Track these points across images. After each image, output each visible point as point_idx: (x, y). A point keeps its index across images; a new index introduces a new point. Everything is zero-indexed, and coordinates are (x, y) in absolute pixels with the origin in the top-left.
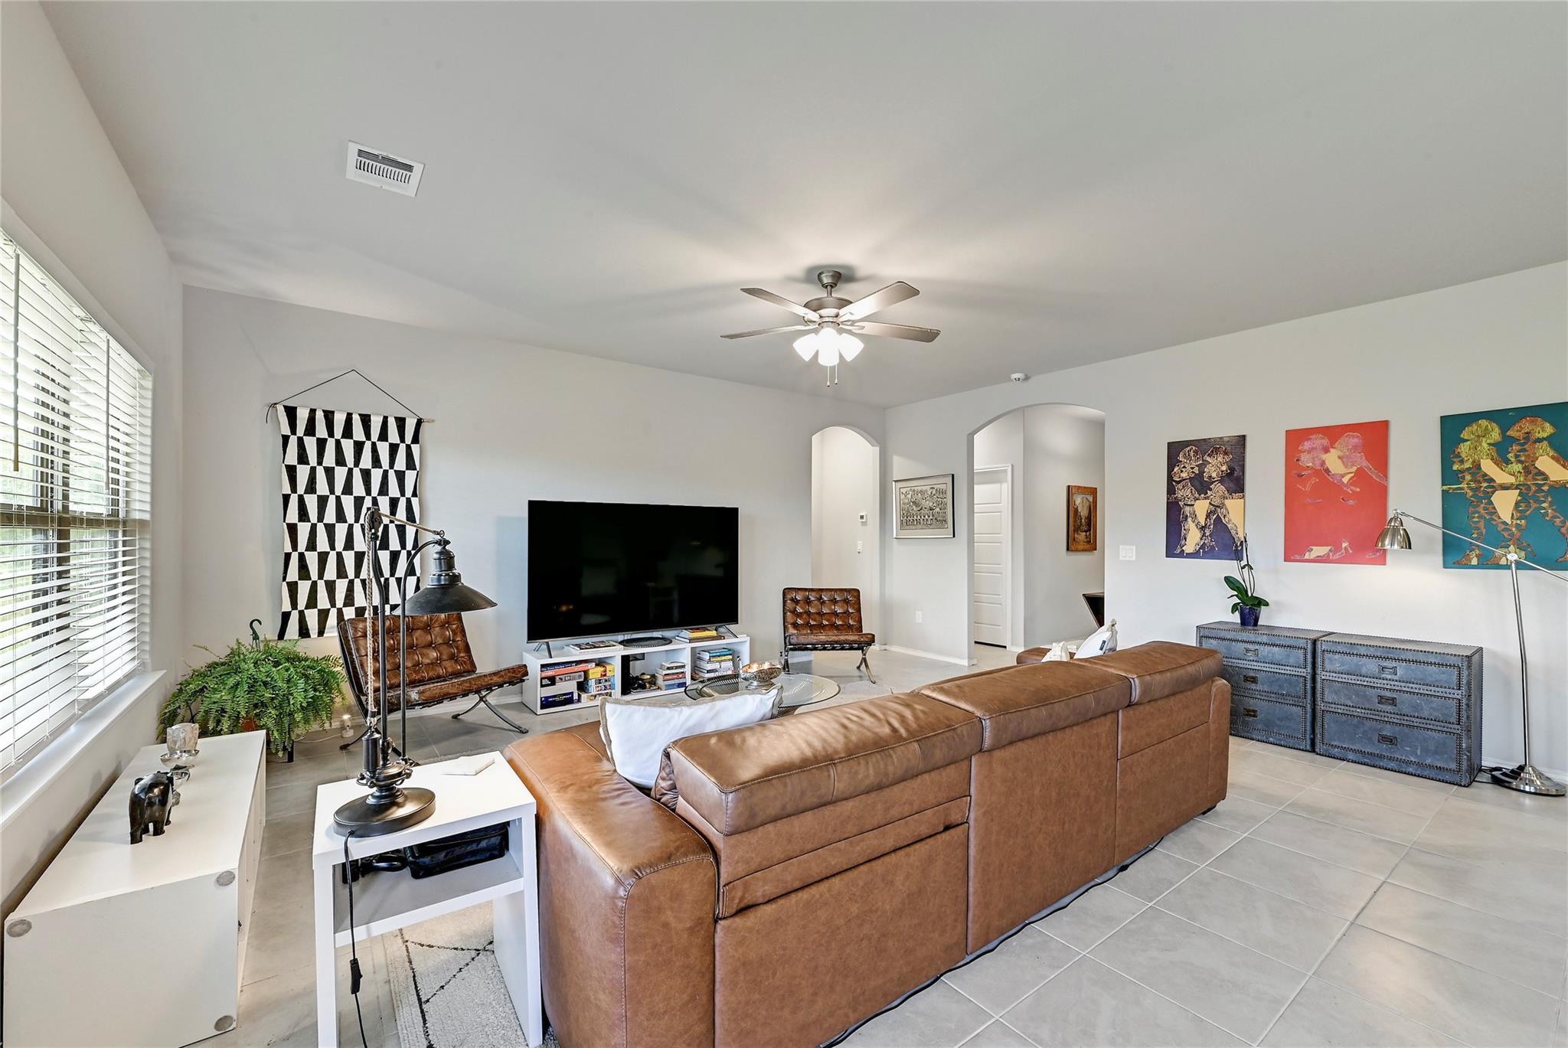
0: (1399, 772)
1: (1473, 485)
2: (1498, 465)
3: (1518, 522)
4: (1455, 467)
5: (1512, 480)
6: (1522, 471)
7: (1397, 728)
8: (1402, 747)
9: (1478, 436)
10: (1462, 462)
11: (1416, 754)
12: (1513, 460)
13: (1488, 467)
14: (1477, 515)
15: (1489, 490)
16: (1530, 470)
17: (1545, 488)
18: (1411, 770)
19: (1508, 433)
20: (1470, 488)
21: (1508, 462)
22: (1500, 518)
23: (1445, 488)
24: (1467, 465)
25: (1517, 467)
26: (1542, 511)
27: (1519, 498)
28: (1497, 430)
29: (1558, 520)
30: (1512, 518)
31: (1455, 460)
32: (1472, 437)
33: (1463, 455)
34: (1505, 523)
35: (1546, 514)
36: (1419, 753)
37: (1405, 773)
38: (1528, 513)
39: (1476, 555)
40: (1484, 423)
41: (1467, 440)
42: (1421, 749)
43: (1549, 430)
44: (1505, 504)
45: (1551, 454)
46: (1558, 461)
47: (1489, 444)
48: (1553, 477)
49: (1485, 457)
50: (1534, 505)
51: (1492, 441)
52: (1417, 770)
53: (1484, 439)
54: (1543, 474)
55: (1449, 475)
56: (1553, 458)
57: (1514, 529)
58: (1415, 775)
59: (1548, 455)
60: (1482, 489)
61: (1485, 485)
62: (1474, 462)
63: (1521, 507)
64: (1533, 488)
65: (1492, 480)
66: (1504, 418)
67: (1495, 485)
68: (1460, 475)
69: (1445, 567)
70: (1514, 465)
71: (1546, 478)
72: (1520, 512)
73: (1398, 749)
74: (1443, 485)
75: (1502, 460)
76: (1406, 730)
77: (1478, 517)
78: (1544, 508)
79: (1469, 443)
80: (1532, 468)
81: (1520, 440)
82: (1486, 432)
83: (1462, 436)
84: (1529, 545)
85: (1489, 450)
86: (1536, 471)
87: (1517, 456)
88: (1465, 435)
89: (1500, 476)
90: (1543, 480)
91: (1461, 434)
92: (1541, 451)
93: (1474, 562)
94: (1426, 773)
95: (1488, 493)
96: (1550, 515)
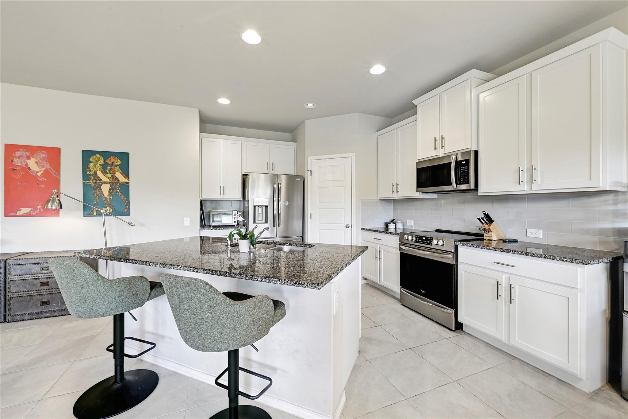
0: (51, 317)
1: (94, 181)
2: (103, 174)
3: (110, 197)
4: (88, 173)
5: (107, 180)
6: (111, 177)
7: (50, 296)
8: (52, 305)
9: (96, 161)
10: (90, 171)
11: (59, 306)
12: (108, 172)
13: (100, 174)
14: (96, 194)
15: (100, 184)
16: (114, 177)
17: (118, 184)
18: (56, 314)
19: (107, 161)
20: (93, 183)
21: (106, 173)
22: (104, 195)
23: (84, 181)
24: (92, 173)
25: (110, 175)
26: (118, 193)
27: (110, 188)
28: (103, 159)
29: (122, 197)
30: (108, 196)
31: (88, 170)
32: (94, 161)
33: (91, 168)
34: (105, 197)
35: (118, 195)
36: (60, 305)
37: (54, 317)
38: (113, 194)
39: (96, 211)
40: (98, 155)
41: (92, 162)
42: (60, 303)
43: (118, 162)
44: (105, 189)
45: (120, 171)
46: (122, 174)
47: (100, 165)
48: (121, 181)
49: (98, 170)
50: (115, 191)
51: (101, 164)
52: (58, 314)
53: (98, 163)
54: (118, 179)
55: (85, 176)
56: (120, 173)
57: (109, 200)
58: (58, 316)
59: (119, 171)
60: (98, 183)
61: (99, 181)
62: (94, 171)
63: (111, 191)
64: (115, 184)
65: (101, 180)
66: (106, 155)
67: (102, 182)
68: (89, 177)
69: (84, 216)
70: (108, 174)
71: (118, 181)
72: (110, 193)
73: (50, 306)
74: (83, 180)
75: (104, 173)
76: (54, 296)
77: (96, 195)
78: (118, 192)
79: (93, 163)
80: (114, 176)
81: (110, 165)
82: (99, 160)
83: (90, 160)
85: (100, 167)
86: (115, 177)
87: (109, 171)
88: (91, 159)
89: (104, 179)
90: (117, 181)
91: (89, 159)
92: (117, 170)
93: (95, 214)
94: (63, 313)
95: (100, 185)
96: (120, 195)
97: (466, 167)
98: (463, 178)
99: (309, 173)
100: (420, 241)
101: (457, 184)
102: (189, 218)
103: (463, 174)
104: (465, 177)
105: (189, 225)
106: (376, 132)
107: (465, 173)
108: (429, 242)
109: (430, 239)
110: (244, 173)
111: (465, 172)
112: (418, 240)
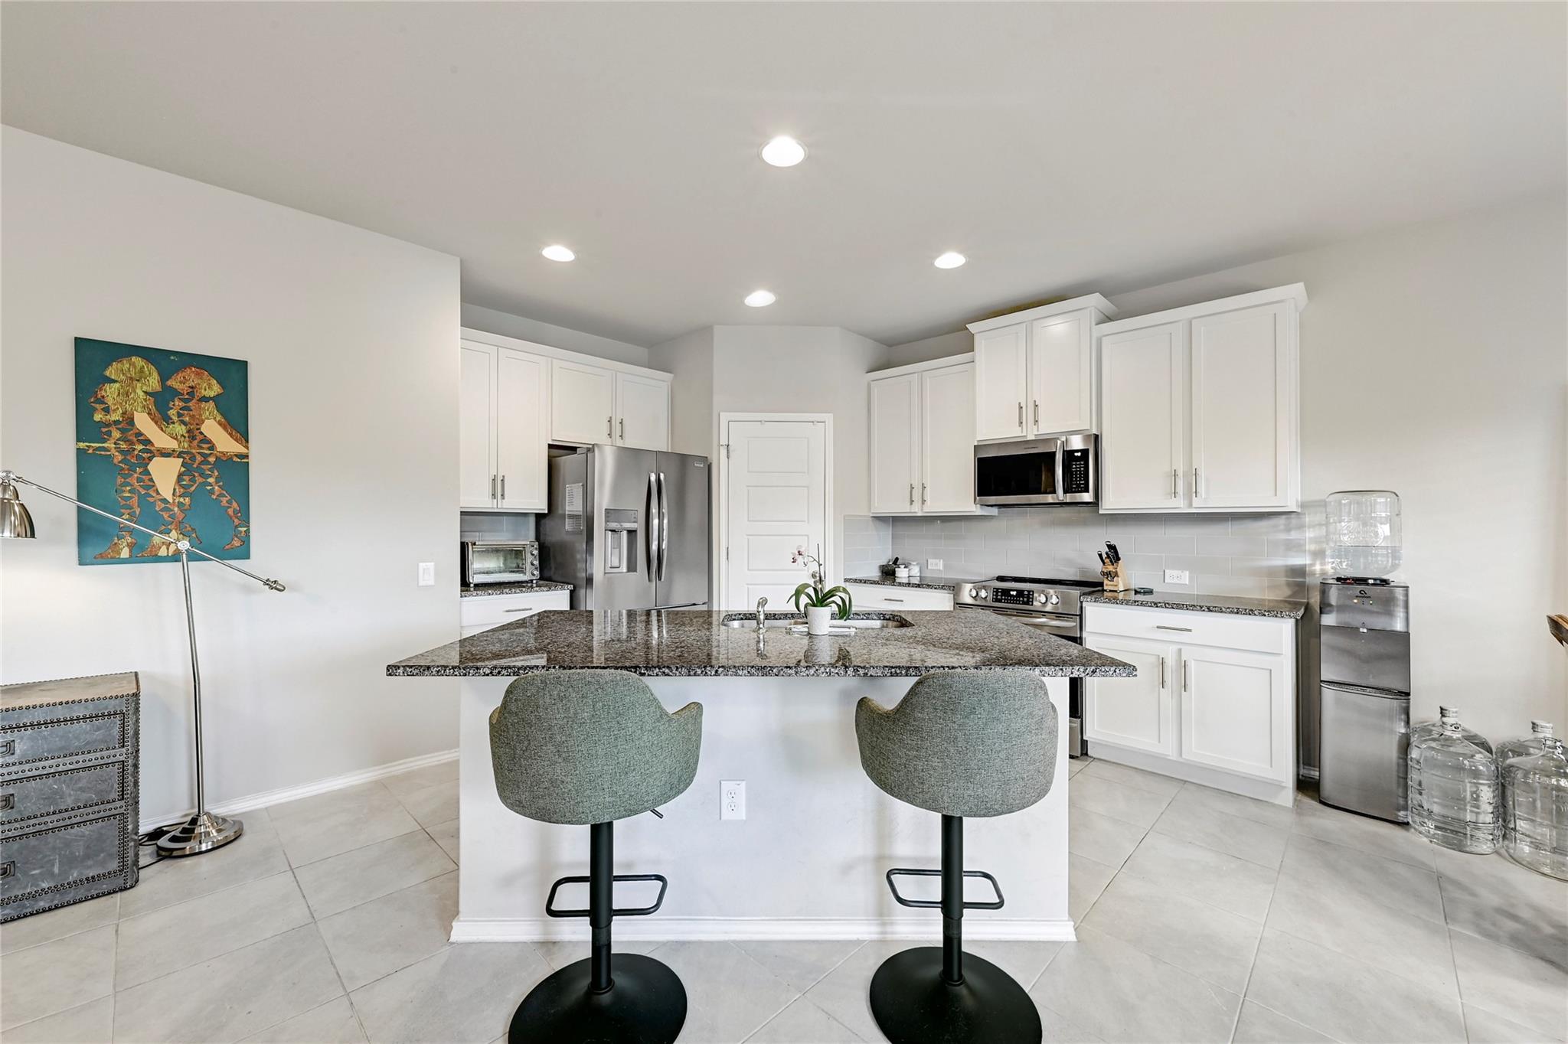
0: (19, 918)
1: (123, 446)
2: (156, 423)
3: (182, 500)
4: (98, 417)
5: (173, 444)
6: (186, 435)
7: (15, 846)
8: (25, 874)
9: (131, 379)
10: (107, 410)
11: (52, 875)
12: (175, 418)
13: (144, 423)
14: (128, 488)
15: (145, 455)
16: (194, 434)
17: (212, 459)
18: (42, 904)
19: (169, 383)
20: (121, 451)
21: (168, 420)
22: (158, 493)
23: (82, 445)
24: (115, 417)
25: (180, 429)
26: (209, 488)
27: (183, 469)
28: (155, 375)
29: (224, 500)
30: (174, 495)
31: (97, 406)
32: (122, 377)
33: (110, 401)
34: (164, 501)
35: (212, 492)
36: (56, 870)
37: (32, 914)
38: (193, 488)
39: (128, 545)
40: (137, 361)
41: (114, 381)
42: (60, 861)
43: (215, 389)
44: (165, 474)
45: (218, 419)
46: (225, 428)
47: (145, 392)
48: (220, 448)
49: (139, 410)
50: (199, 480)
51: (149, 390)
52: (52, 901)
53: (139, 385)
54: (209, 442)
55: (86, 427)
56: (220, 423)
57: (176, 509)
58: (50, 909)
59: (215, 419)
60: (136, 453)
61: (140, 447)
62: (124, 413)
63: (184, 480)
64: (199, 458)
65: (148, 442)
66: (166, 361)
67: (152, 448)
68: (104, 430)
69: (82, 562)
70: (176, 425)
71: (212, 447)
72: (183, 486)
73: (18, 880)
74: (79, 440)
75: (162, 418)
76: (33, 841)
77: (130, 491)
78: (210, 484)
79: (117, 385)
80: (196, 433)
81: (183, 394)
82: (141, 377)
83: (107, 373)
84: (193, 529)
85: (145, 400)
86: (202, 437)
87: (179, 415)
88: (111, 372)
89: (161, 439)
90: (209, 449)
91: (106, 367)
92: (208, 413)
93: (125, 553)
94: (69, 897)
95: (144, 459)
96: (217, 493)
97: (1082, 463)
98: (1076, 479)
99: (723, 452)
100: (1005, 599)
101: (1065, 492)
102: (433, 564)
103: (1076, 475)
104: (1080, 480)
105: (431, 582)
106: (867, 372)
107: (1080, 474)
108: (1025, 599)
109: (1029, 594)
110: (551, 443)
111: (1080, 471)
112: (999, 597)
